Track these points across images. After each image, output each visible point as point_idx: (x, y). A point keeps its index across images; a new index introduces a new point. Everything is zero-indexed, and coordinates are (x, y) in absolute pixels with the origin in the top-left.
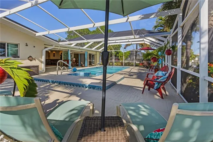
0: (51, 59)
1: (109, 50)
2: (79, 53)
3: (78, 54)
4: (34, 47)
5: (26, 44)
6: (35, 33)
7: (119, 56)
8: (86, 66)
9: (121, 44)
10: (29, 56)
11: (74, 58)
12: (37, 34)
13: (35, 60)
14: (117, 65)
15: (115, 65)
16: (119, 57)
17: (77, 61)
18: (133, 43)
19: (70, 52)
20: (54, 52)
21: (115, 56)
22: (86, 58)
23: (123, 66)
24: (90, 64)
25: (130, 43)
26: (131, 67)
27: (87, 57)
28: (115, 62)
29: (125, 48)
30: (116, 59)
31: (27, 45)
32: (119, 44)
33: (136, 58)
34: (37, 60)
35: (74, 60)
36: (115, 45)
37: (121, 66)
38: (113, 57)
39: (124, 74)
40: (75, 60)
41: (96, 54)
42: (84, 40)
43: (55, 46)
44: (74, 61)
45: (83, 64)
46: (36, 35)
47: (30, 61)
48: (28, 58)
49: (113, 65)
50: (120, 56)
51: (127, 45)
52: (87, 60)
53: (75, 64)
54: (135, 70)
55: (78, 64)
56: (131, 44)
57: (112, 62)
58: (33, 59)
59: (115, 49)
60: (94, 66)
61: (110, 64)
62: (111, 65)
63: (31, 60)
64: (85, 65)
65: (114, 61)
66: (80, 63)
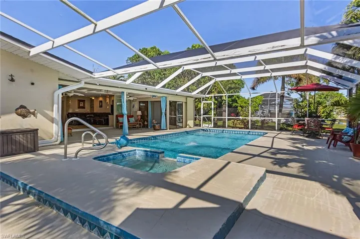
0: (95, 112)
1: (215, 93)
2: (149, 100)
3: (148, 102)
4: (33, 84)
5: (12, 76)
6: (28, 49)
7: (237, 107)
8: (162, 127)
9: (244, 77)
10: (18, 107)
11: (139, 110)
12: (33, 52)
13: (34, 114)
14: (233, 127)
15: (229, 126)
16: (239, 108)
17: (144, 117)
18: (274, 74)
19: (125, 98)
20: (101, 99)
21: (230, 106)
22: (163, 111)
23: (248, 128)
24: (173, 123)
25: (268, 75)
26: (271, 133)
27: (165, 107)
28: (229, 120)
29: (253, 88)
30: (232, 113)
31: (12, 80)
32: (238, 78)
33: (280, 111)
34: (39, 115)
35: (138, 114)
36: (228, 81)
37: (244, 128)
38: (224, 109)
39: (259, 155)
40: (141, 114)
41: (186, 103)
42: (149, 63)
43: (85, 83)
44: (139, 117)
45: (157, 124)
46: (31, 54)
47: (20, 118)
48: (17, 109)
49: (224, 126)
50: (242, 107)
51: (259, 81)
52: (166, 115)
53: (140, 124)
54: (283, 141)
55: (146, 123)
56: (270, 78)
57: (221, 120)
58: (30, 113)
59: (228, 91)
60: (182, 127)
61: (217, 124)
62: (219, 127)
63: (24, 116)
64: (160, 126)
65: (227, 117)
66: (152, 122)
